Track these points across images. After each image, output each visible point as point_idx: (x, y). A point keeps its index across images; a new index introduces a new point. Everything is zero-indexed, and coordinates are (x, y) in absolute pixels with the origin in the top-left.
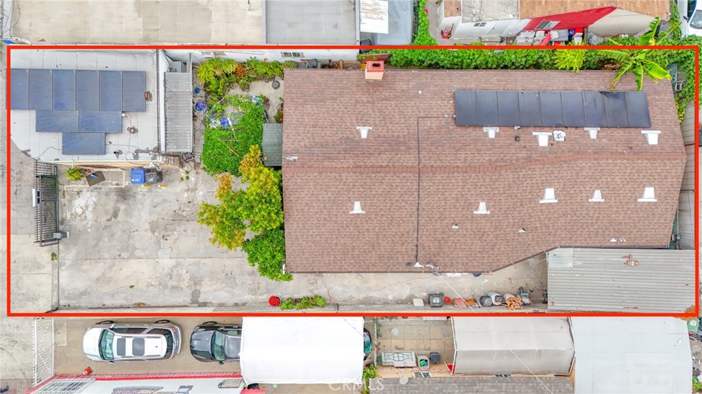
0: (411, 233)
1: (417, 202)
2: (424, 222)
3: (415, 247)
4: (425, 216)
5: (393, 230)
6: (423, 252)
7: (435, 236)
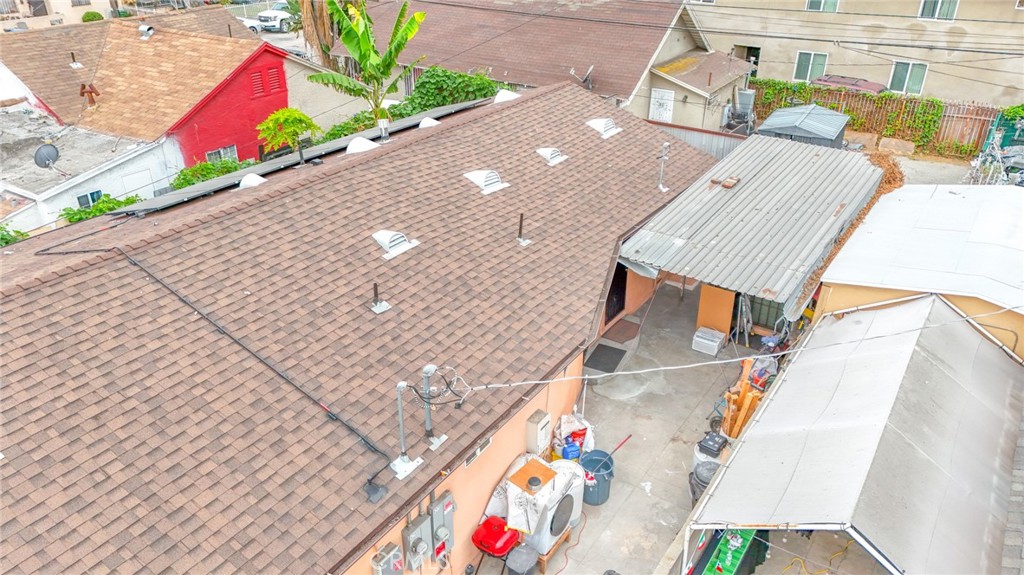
0: (270, 399)
1: (196, 316)
2: (276, 348)
3: (330, 427)
4: (267, 332)
5: (194, 432)
6: (375, 422)
7: (355, 359)
